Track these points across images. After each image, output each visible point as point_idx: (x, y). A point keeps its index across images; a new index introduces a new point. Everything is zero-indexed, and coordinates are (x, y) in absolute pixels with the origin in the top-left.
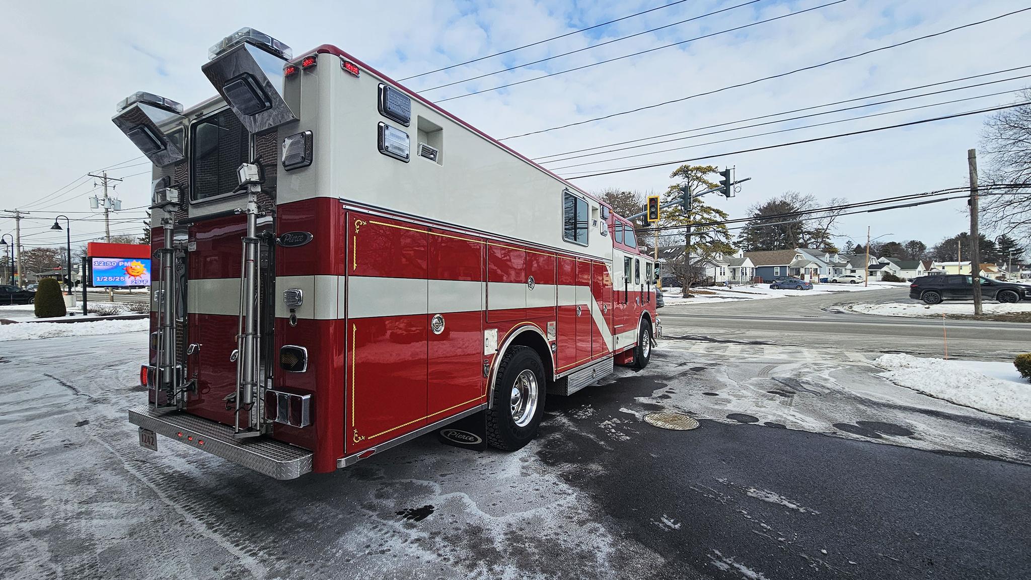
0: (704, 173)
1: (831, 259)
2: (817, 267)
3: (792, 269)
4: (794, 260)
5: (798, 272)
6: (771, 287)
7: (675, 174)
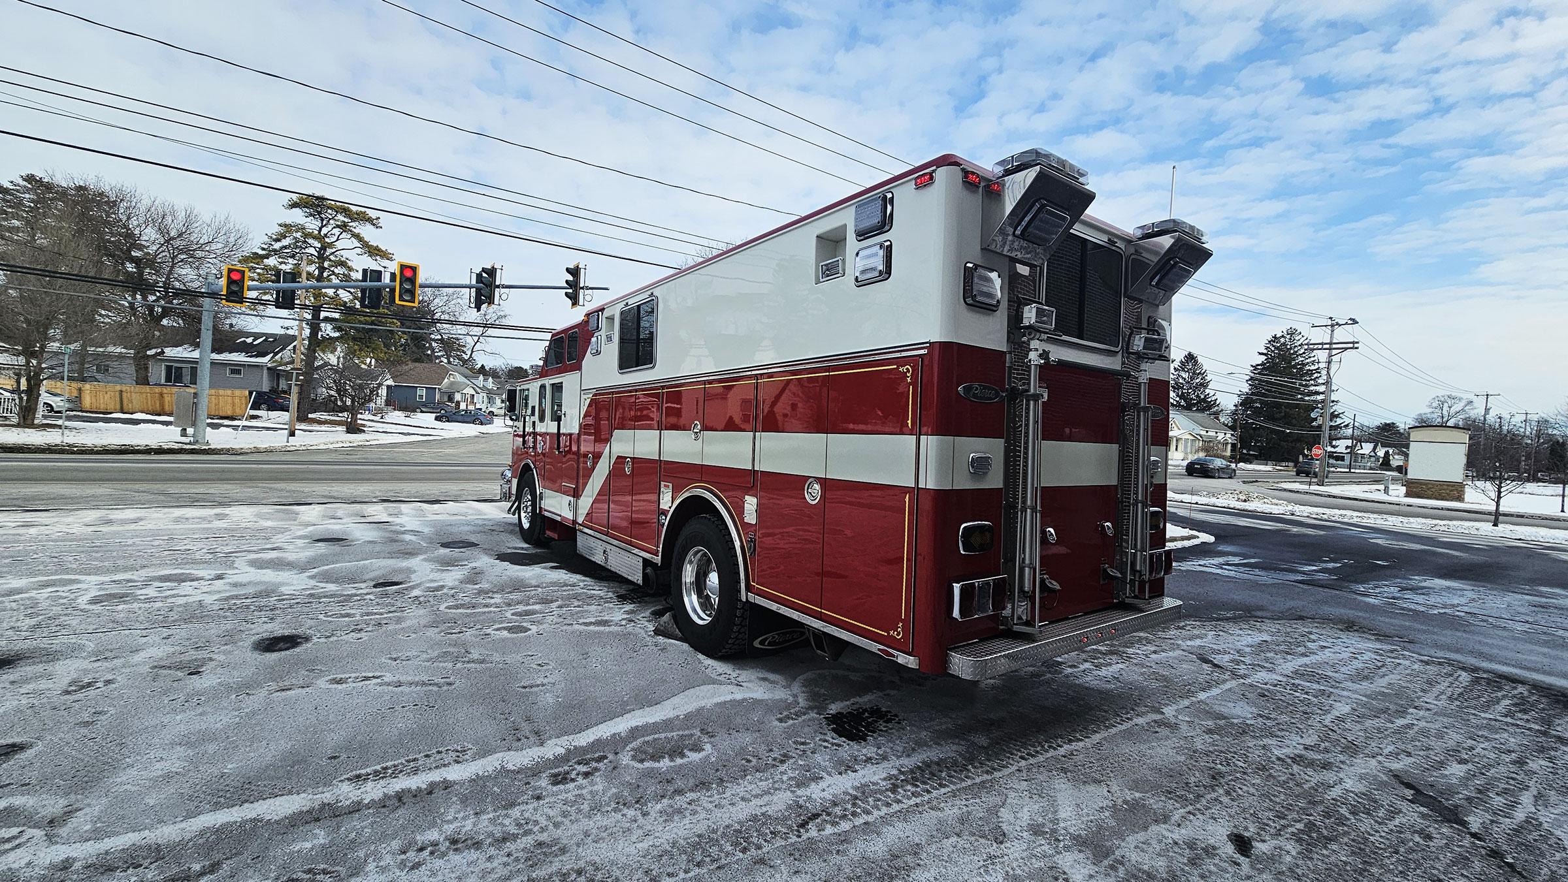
0: (353, 220)
1: (485, 384)
2: (474, 393)
3: (442, 393)
4: (446, 380)
5: (451, 399)
6: (437, 419)
7: (294, 205)
